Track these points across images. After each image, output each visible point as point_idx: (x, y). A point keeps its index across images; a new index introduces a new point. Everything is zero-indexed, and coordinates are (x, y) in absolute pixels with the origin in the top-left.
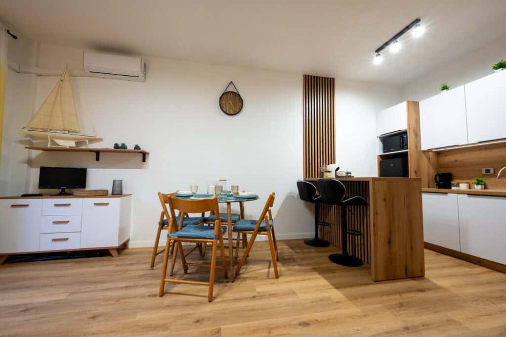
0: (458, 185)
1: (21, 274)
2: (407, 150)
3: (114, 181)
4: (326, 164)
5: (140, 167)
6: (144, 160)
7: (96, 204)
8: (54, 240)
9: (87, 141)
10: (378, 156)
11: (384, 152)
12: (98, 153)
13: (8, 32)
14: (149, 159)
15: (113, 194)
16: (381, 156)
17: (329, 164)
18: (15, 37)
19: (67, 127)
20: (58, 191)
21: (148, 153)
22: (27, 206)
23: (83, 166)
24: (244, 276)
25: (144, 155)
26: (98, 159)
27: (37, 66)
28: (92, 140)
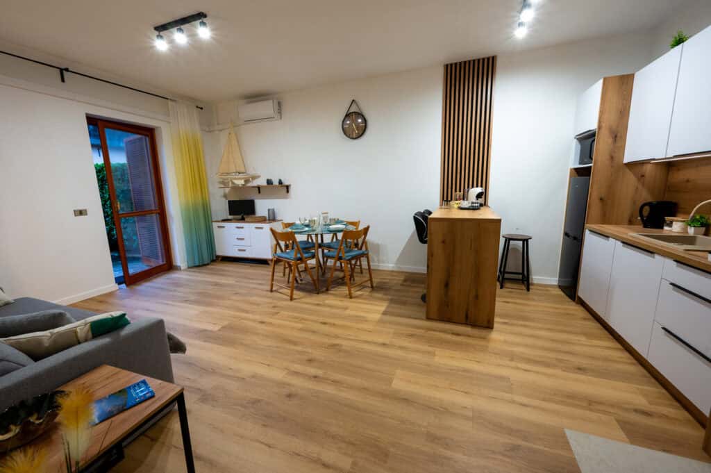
0: (670, 225)
1: (227, 268)
2: (590, 165)
3: (269, 210)
4: (468, 187)
5: (286, 198)
6: (288, 192)
7: (257, 228)
8: (240, 250)
9: (251, 179)
10: (571, 170)
11: (580, 164)
12: (259, 188)
13: (197, 107)
14: (291, 190)
15: (269, 220)
16: (577, 170)
17: (473, 187)
18: (202, 108)
19: (238, 170)
20: (240, 217)
21: (290, 185)
22: (223, 227)
23: (252, 198)
24: (331, 292)
25: (287, 187)
26: (259, 192)
27: (218, 124)
28: (254, 178)
